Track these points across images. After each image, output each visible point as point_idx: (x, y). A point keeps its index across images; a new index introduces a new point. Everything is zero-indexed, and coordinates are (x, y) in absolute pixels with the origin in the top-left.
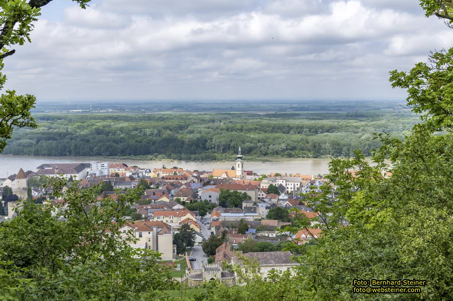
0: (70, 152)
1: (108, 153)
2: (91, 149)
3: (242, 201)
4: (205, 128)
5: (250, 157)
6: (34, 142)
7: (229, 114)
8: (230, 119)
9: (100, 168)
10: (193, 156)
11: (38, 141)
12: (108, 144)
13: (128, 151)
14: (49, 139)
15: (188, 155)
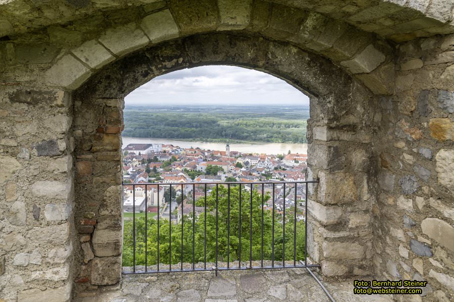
0: (150, 135)
1: (170, 137)
2: (161, 134)
3: (217, 171)
4: (226, 123)
5: (245, 141)
6: (133, 130)
7: (243, 114)
8: (243, 117)
9: (157, 147)
10: (214, 140)
11: (135, 130)
12: (170, 131)
13: (180, 136)
14: (141, 128)
15: (211, 139)
